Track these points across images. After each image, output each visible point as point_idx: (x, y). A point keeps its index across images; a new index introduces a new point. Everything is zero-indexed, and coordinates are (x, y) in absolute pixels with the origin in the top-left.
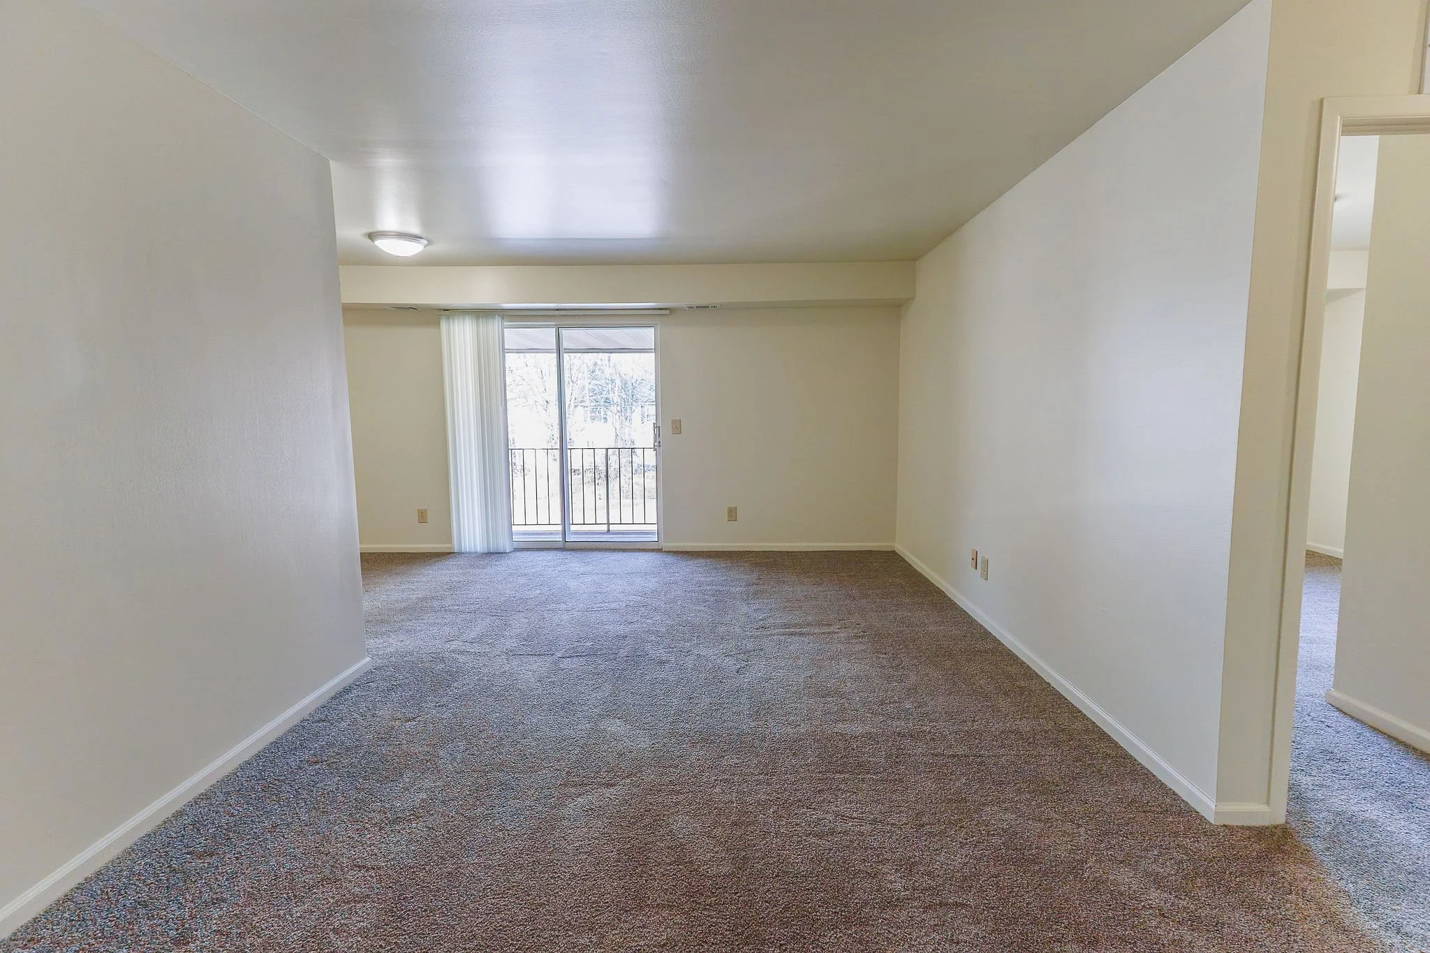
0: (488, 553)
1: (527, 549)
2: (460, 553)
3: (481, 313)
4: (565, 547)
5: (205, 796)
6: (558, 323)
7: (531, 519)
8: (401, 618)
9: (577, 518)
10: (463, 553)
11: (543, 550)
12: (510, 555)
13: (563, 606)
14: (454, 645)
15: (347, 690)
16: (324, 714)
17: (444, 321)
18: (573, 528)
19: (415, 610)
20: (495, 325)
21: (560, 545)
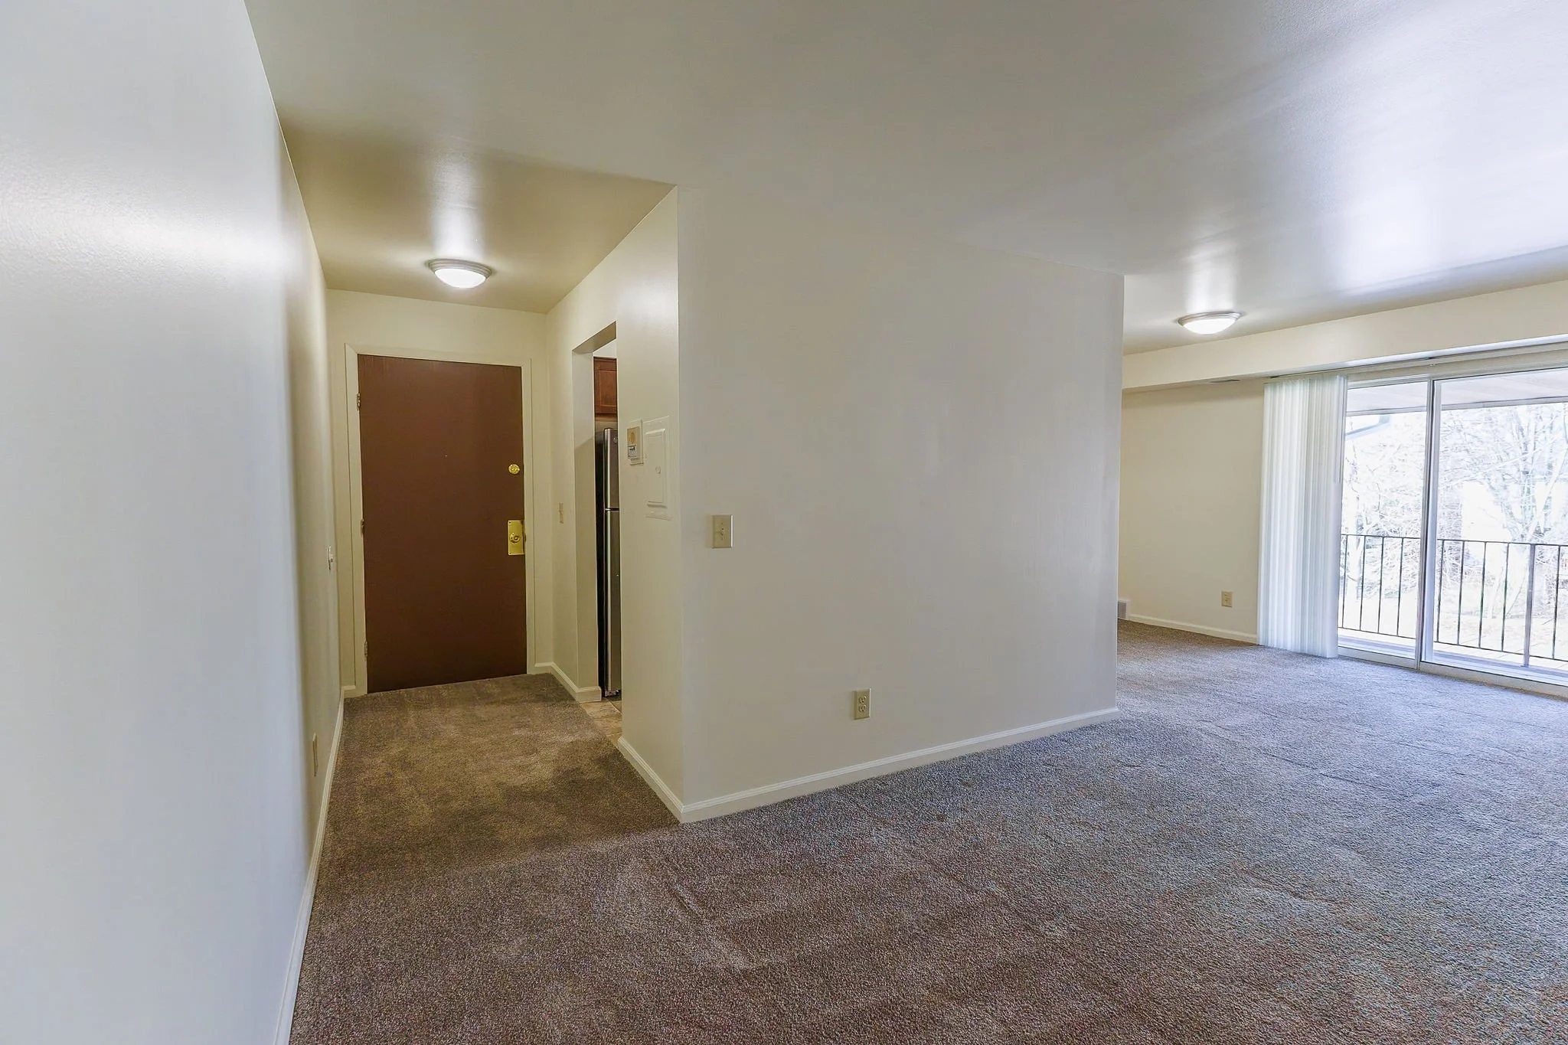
0: (1301, 654)
1: (1358, 660)
2: (1264, 647)
3: (1316, 376)
4: (1419, 668)
5: (979, 755)
6: (1433, 374)
7: (1370, 623)
8: (1167, 688)
9: (1447, 634)
10: (1269, 648)
11: (1382, 666)
12: (1330, 661)
13: (1367, 730)
14: (1205, 726)
15: (1092, 727)
16: (1066, 738)
17: (1269, 389)
18: (1436, 647)
19: (1181, 686)
20: (1335, 386)
21: (1412, 664)
